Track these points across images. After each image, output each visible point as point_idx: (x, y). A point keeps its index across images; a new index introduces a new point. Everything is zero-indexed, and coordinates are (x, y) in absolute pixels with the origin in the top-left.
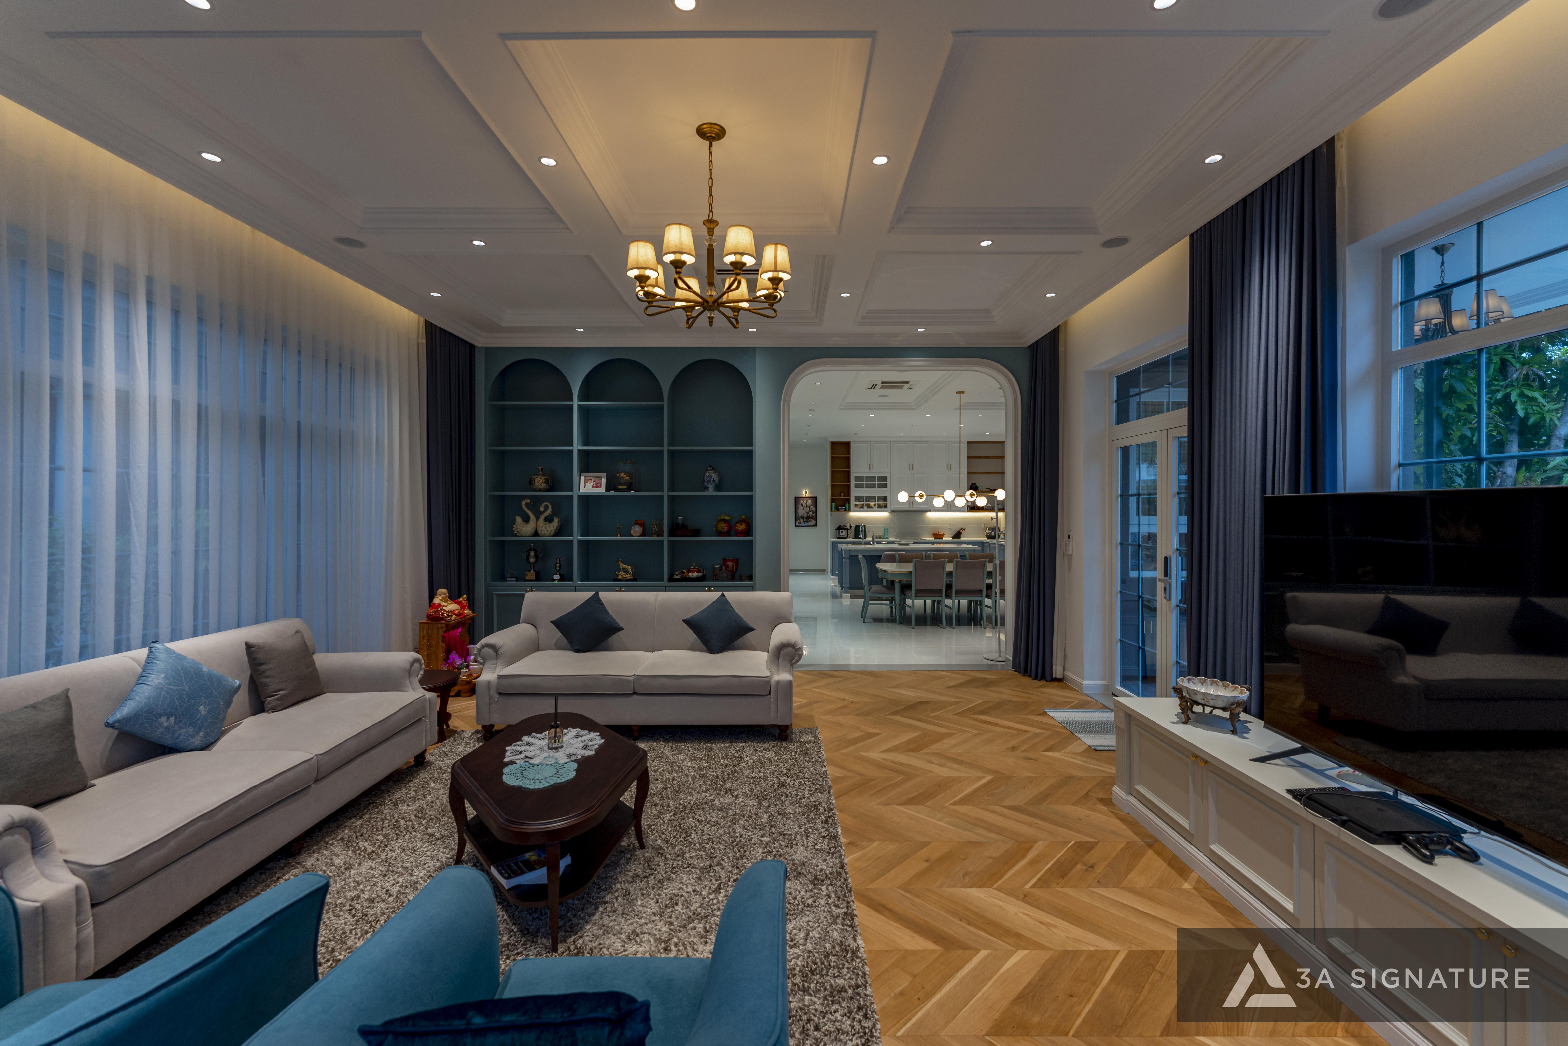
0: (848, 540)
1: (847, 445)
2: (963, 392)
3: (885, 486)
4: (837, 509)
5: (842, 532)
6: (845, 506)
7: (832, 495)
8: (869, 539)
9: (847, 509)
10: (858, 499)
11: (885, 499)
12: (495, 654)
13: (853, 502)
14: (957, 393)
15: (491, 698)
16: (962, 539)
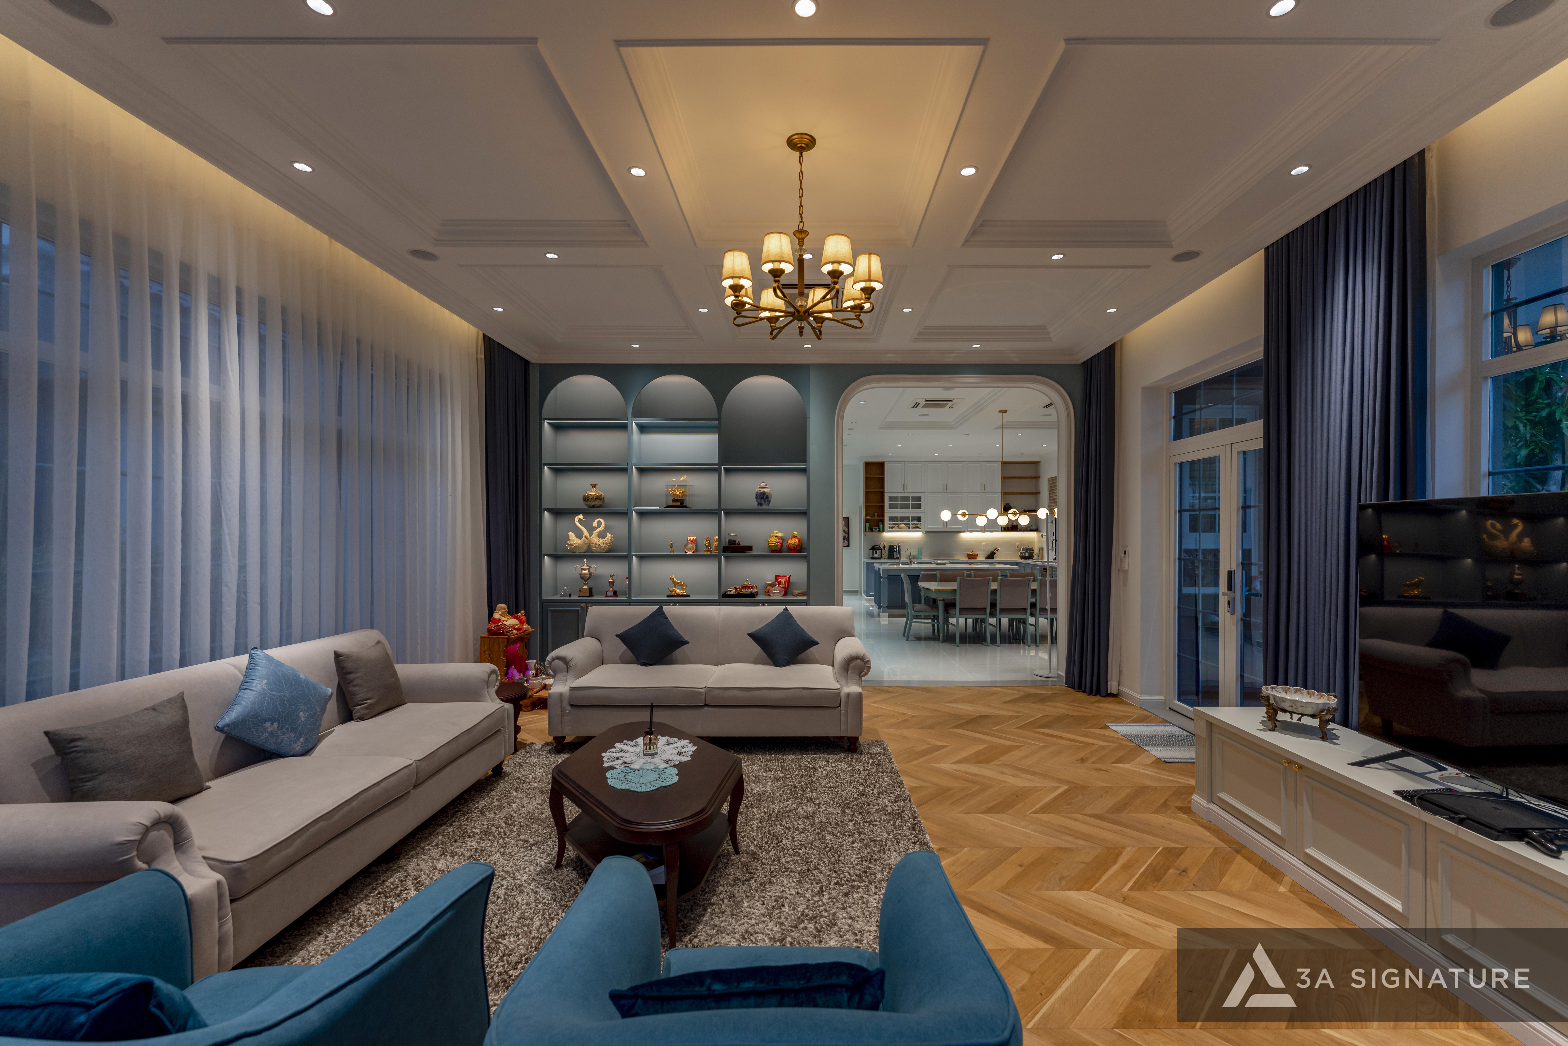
0: (882, 560)
1: (881, 465)
2: (1006, 411)
3: (919, 506)
4: (871, 530)
5: (876, 553)
6: (878, 527)
7: (867, 515)
8: (903, 559)
9: (881, 529)
10: (891, 519)
11: (919, 519)
12: (565, 666)
13: (887, 523)
14: (999, 412)
15: (563, 709)
16: (996, 559)
